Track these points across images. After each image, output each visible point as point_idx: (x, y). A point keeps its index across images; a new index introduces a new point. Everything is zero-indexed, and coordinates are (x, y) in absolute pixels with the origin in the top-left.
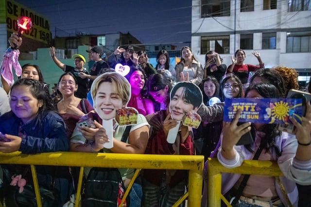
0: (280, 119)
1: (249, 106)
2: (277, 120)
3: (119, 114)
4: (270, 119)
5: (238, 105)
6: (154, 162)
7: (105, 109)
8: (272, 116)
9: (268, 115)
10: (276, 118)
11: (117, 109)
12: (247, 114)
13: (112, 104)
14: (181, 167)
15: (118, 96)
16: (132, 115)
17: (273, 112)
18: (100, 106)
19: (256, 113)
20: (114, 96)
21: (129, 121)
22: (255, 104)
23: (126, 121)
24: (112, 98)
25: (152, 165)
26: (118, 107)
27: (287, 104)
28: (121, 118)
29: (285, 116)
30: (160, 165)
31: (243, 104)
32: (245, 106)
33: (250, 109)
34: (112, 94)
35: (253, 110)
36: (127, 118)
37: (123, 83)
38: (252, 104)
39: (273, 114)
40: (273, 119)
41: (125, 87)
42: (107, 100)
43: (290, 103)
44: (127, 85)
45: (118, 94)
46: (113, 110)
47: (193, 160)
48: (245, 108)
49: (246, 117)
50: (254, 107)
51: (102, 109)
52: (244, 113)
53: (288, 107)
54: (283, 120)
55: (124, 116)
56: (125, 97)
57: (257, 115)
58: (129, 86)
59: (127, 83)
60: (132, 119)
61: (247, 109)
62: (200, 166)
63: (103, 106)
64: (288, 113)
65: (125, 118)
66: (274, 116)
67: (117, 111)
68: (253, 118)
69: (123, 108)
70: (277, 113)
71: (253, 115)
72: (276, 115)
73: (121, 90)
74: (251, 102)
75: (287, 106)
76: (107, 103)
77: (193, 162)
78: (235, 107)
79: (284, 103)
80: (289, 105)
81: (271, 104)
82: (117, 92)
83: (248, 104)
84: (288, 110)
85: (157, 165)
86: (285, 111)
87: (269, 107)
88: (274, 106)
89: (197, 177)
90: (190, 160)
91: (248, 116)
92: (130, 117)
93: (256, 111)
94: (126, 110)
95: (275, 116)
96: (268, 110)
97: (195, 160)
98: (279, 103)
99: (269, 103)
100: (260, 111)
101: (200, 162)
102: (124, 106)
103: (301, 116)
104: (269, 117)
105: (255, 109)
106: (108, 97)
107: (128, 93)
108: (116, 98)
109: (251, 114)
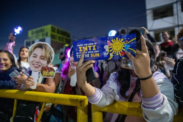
0: (117, 54)
1: (91, 46)
2: (115, 56)
3: (43, 70)
4: (109, 55)
5: (82, 46)
6: (51, 98)
7: (35, 64)
8: (110, 53)
9: (107, 52)
10: (114, 54)
11: (43, 66)
12: (90, 54)
13: (40, 62)
14: (69, 103)
15: (45, 58)
16: (51, 71)
17: (111, 49)
18: (33, 62)
19: (97, 52)
20: (42, 58)
21: (49, 75)
22: (96, 43)
23: (47, 75)
24: (41, 59)
25: (50, 100)
26: (44, 65)
27: (122, 40)
28: (44, 72)
29: (121, 51)
30: (54, 101)
31: (86, 45)
32: (88, 47)
33: (92, 48)
34: (41, 56)
35: (94, 49)
36: (48, 73)
37: (50, 50)
38: (92, 44)
39: (111, 51)
40: (111, 55)
41: (50, 54)
42: (37, 59)
43: (125, 39)
44: (52, 53)
45: (45, 57)
46: (40, 66)
47: (77, 99)
48: (88, 48)
49: (90, 56)
50: (95, 46)
51: (33, 64)
52: (89, 52)
53: (124, 42)
54: (120, 55)
55: (46, 71)
56: (49, 59)
57: (98, 53)
58: (53, 54)
59: (52, 51)
60: (51, 74)
61: (90, 49)
62: (82, 103)
63: (34, 63)
64: (124, 48)
65: (46, 72)
66: (111, 52)
67: (42, 67)
68: (95, 56)
69: (47, 66)
70: (115, 49)
71: (94, 53)
72: (114, 51)
73: (48, 55)
74: (92, 42)
75: (122, 42)
76: (37, 61)
77: (77, 100)
78: (80, 48)
79: (120, 39)
80: (124, 40)
81: (108, 41)
82: (45, 56)
83: (90, 44)
84: (124, 45)
85: (53, 101)
86: (121, 46)
87: (107, 45)
88: (111, 43)
89: (80, 112)
90: (75, 99)
91: (91, 55)
92: (50, 72)
93: (97, 50)
94: (48, 68)
95: (113, 53)
96: (106, 47)
97: (79, 99)
98: (115, 40)
99: (106, 41)
100: (100, 49)
101: (82, 101)
102: (47, 65)
103: (135, 50)
104: (107, 54)
105: (96, 48)
106: (38, 58)
107: (52, 58)
108: (44, 59)
109: (93, 53)
